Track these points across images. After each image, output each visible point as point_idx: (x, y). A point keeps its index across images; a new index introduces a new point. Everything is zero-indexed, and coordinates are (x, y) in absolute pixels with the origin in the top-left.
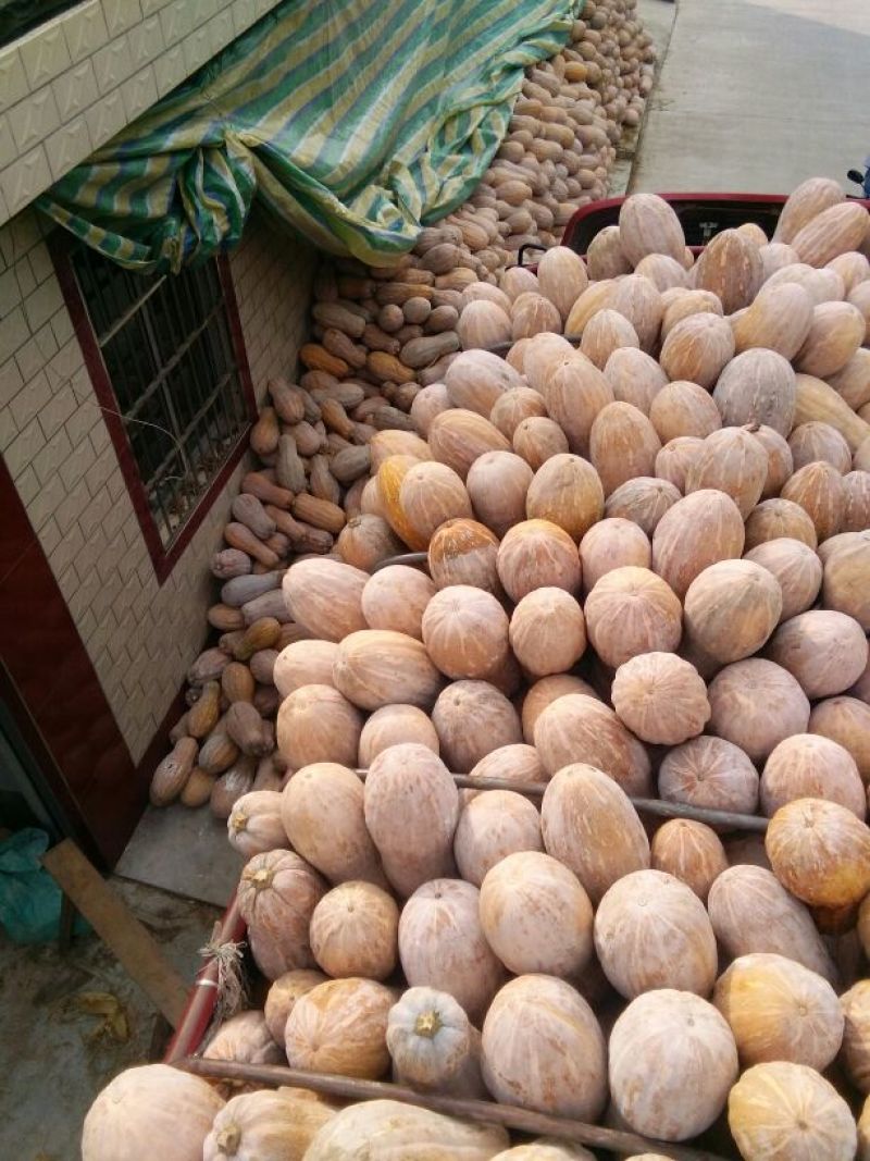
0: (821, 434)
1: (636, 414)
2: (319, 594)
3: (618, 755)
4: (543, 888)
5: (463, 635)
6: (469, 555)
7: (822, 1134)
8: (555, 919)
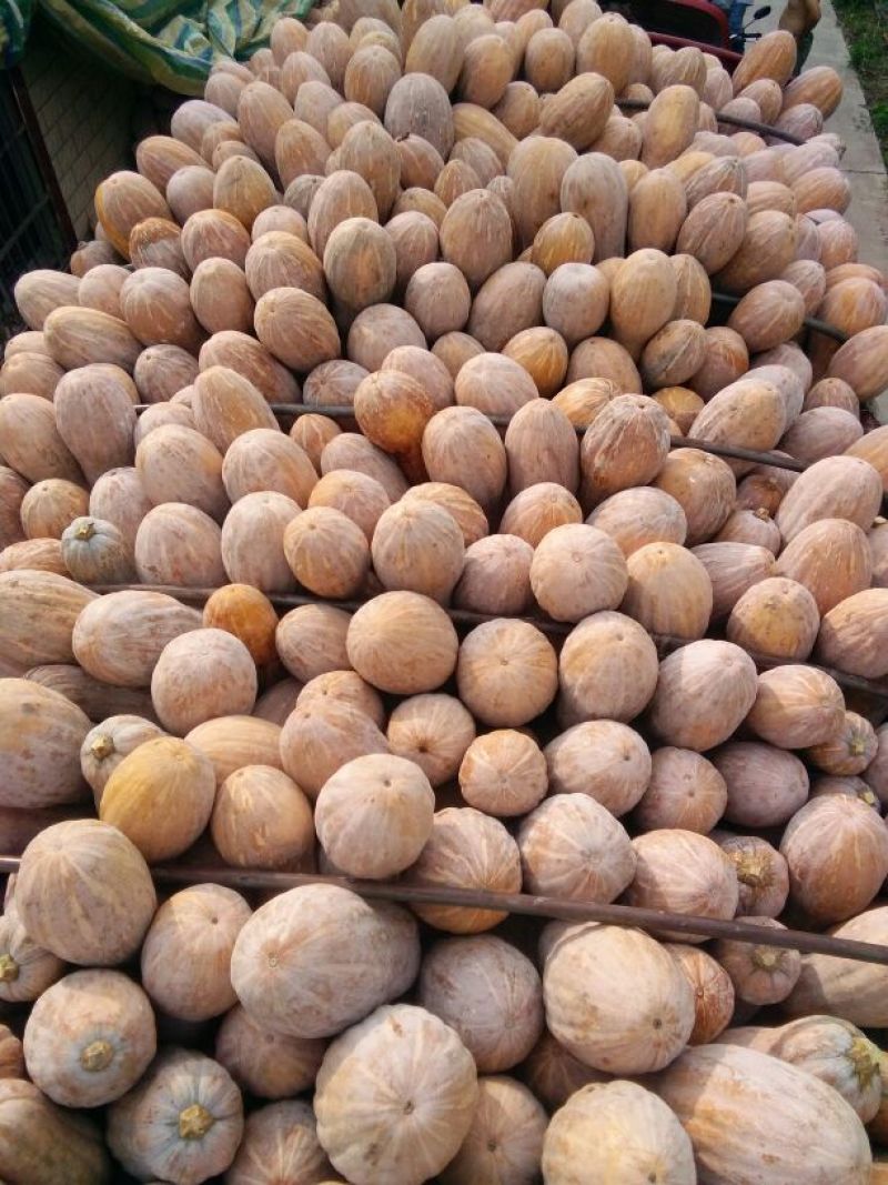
0: (470, 147)
1: (307, 129)
2: (44, 295)
3: (263, 373)
4: (174, 439)
5: (148, 301)
6: (159, 244)
7: (324, 530)
8: (184, 459)
